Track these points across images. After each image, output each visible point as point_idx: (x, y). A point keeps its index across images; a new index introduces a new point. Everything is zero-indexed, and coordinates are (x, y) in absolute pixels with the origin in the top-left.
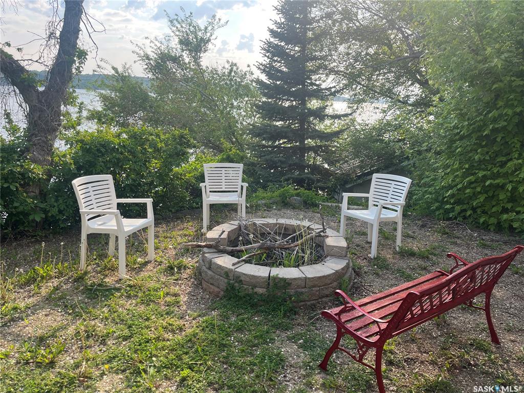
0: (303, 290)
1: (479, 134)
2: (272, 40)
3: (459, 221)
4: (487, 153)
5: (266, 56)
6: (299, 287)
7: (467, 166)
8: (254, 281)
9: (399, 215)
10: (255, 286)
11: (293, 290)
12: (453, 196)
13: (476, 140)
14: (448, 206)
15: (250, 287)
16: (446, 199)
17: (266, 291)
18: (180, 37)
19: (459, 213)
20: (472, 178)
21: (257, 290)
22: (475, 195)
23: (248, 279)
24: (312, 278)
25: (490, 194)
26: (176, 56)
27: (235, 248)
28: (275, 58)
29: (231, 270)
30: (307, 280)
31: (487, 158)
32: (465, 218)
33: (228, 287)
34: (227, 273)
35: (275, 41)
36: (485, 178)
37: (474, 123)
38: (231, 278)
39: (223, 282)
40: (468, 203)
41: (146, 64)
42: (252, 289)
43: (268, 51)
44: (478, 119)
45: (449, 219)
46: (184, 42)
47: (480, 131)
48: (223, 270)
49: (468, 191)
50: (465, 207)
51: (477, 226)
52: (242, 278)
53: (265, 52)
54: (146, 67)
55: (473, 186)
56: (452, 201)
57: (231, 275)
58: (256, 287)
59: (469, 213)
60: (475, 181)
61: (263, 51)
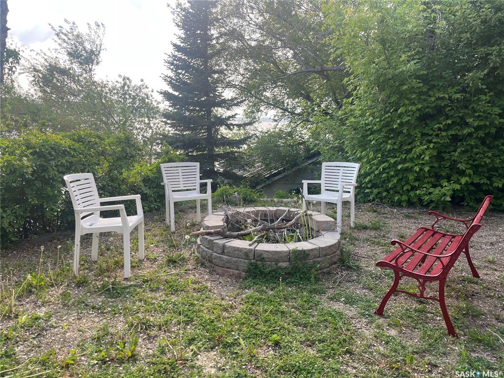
0: (319, 259)
1: (388, 128)
2: (176, 53)
3: (377, 202)
4: (395, 143)
5: (170, 68)
6: (315, 257)
7: (380, 155)
8: (277, 257)
9: (352, 195)
10: (277, 261)
11: (311, 261)
12: (370, 181)
13: (385, 133)
14: (367, 191)
15: (273, 263)
16: (363, 186)
17: (289, 264)
18: (69, 49)
19: (376, 195)
20: (385, 165)
21: (281, 264)
22: (389, 180)
23: (270, 256)
24: (325, 247)
25: (400, 176)
26: (66, 68)
27: (239, 233)
28: (180, 71)
29: (250, 250)
30: (321, 250)
31: (396, 147)
32: (381, 199)
33: (250, 267)
34: (246, 254)
35: (179, 55)
36: (396, 164)
37: (384, 120)
38: (250, 258)
39: (244, 264)
40: (382, 186)
41: (34, 76)
42: (276, 264)
43: (172, 64)
44: (387, 116)
45: (369, 201)
46: (73, 55)
47: (389, 126)
48: (241, 251)
49: (384, 175)
50: (380, 190)
51: (393, 205)
52: (265, 256)
53: (168, 64)
54: (33, 79)
55: (387, 171)
56: (369, 186)
57: (251, 255)
58: (279, 262)
59: (384, 194)
60: (389, 167)
61: (167, 64)
